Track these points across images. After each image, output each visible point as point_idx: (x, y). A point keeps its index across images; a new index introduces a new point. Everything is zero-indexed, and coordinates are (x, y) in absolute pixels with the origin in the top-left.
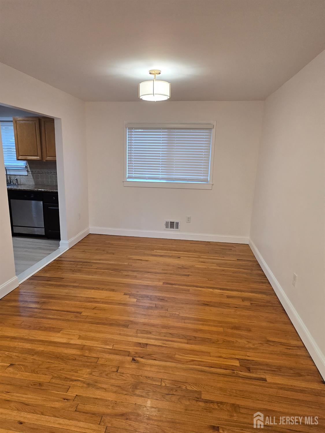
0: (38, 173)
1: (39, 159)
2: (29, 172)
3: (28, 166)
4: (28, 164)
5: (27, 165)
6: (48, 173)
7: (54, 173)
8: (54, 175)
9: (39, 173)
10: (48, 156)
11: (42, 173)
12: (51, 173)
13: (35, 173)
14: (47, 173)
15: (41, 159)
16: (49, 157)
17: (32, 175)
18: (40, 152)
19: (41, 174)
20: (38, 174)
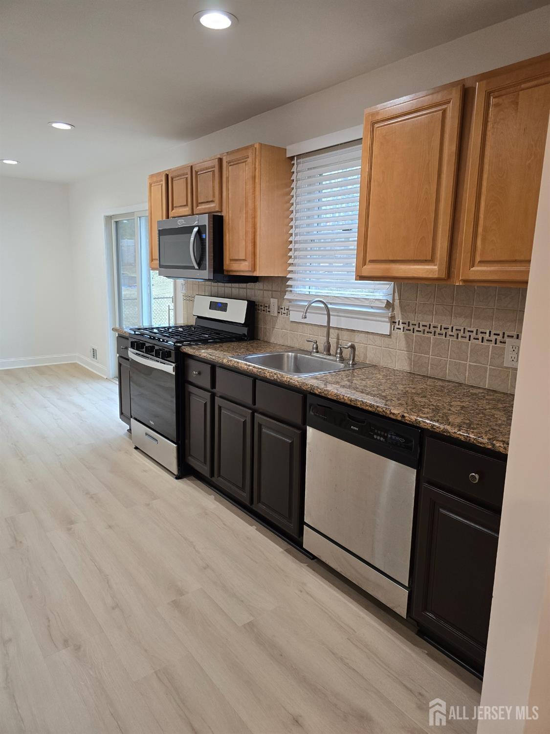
0: (427, 329)
1: (436, 276)
2: (397, 326)
3: (397, 302)
4: (396, 294)
5: (394, 300)
6: (467, 334)
7: (493, 338)
8: (492, 344)
9: (432, 330)
10: (478, 259)
11: (443, 332)
12: (480, 336)
13: (416, 328)
14: (461, 334)
15: (443, 275)
16: (482, 262)
17: (406, 336)
18: (446, 244)
19: (437, 336)
20: (426, 335)
